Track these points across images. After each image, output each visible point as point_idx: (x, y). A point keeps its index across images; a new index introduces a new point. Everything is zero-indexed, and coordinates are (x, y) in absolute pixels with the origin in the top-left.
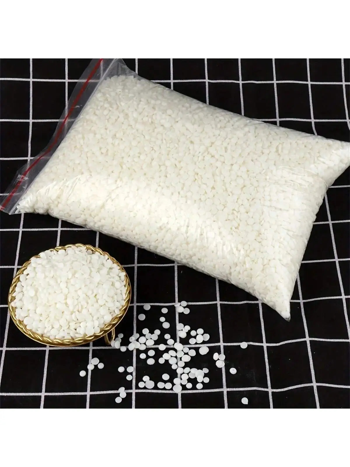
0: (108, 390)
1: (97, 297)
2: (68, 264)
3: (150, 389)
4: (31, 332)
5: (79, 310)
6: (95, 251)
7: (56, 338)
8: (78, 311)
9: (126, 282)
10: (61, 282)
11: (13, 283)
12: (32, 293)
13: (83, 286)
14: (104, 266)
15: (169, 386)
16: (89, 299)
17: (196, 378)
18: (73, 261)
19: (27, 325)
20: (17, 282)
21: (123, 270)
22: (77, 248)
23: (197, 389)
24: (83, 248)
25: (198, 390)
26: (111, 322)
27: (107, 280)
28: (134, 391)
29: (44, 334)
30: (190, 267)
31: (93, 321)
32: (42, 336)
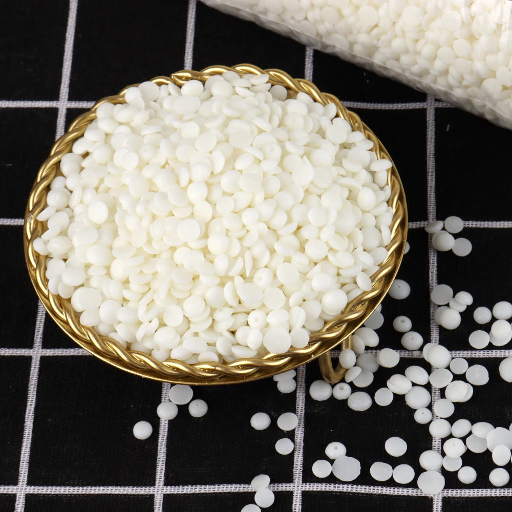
0: (220, 483)
1: (304, 233)
2: (213, 125)
3: (348, 483)
4: (94, 336)
5: (245, 273)
6: (297, 89)
7: (173, 356)
8: (243, 276)
9: (392, 190)
10: (191, 182)
11: (39, 180)
12: (99, 213)
13: (259, 198)
14: (324, 138)
15: (404, 474)
16: (278, 239)
17: (488, 454)
18: (229, 119)
19: (81, 313)
20: (52, 175)
21: (382, 153)
22: (241, 77)
23: (491, 486)
24: (259, 78)
25: (494, 490)
26: (342, 313)
27: (335, 182)
28: (297, 488)
29: (136, 341)
30: (475, 113)
31: (288, 308)
32: (128, 348)
